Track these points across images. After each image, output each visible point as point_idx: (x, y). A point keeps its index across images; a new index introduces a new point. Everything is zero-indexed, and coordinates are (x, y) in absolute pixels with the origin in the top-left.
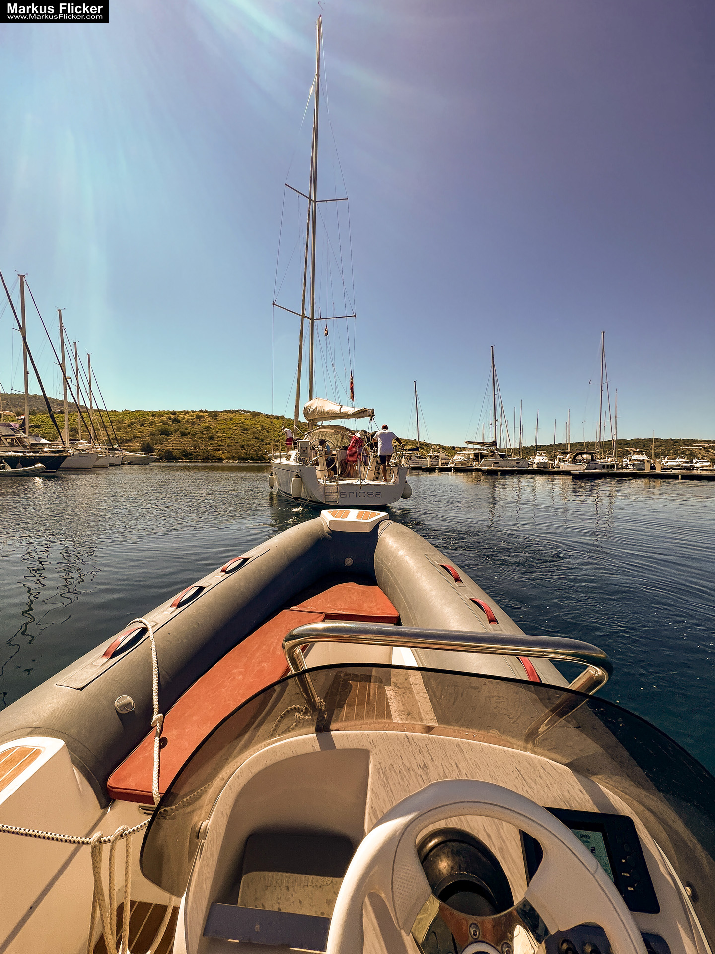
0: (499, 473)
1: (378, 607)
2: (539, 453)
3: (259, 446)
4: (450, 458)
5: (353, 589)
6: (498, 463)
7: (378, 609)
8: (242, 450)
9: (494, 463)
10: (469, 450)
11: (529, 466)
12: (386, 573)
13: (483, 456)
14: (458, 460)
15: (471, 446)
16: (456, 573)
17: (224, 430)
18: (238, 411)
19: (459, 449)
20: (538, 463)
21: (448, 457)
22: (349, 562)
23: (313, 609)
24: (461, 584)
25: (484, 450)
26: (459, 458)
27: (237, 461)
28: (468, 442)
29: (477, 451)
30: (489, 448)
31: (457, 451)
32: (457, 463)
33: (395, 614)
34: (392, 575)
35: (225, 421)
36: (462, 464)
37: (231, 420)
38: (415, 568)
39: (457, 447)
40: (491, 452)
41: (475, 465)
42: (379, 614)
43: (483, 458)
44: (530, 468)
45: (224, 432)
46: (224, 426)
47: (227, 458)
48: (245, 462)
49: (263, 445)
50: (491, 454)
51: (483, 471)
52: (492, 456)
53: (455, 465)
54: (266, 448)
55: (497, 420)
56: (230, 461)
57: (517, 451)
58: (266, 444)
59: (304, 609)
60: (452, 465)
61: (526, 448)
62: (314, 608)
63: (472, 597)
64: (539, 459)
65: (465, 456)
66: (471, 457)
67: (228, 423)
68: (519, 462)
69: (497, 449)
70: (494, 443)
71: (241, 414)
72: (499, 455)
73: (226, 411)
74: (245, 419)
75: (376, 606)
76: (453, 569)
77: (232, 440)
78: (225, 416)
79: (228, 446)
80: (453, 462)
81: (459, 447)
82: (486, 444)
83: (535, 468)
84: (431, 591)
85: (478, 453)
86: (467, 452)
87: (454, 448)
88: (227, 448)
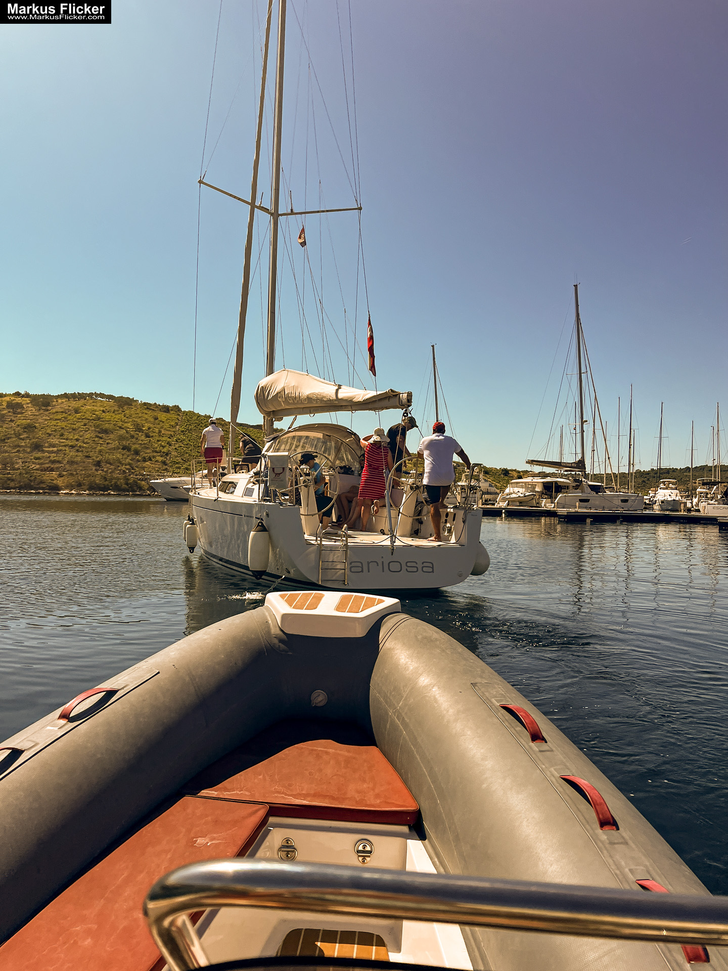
0: (588, 521)
1: (377, 791)
2: (664, 482)
3: (129, 464)
4: (498, 491)
5: (327, 753)
6: (587, 501)
7: (377, 796)
8: (97, 470)
9: (581, 501)
10: (534, 475)
11: (645, 508)
12: (393, 722)
13: (559, 488)
14: (514, 496)
15: (537, 469)
16: (533, 722)
17: (62, 431)
18: (91, 395)
19: (515, 475)
20: (662, 502)
21: (493, 489)
22: (319, 698)
23: (245, 795)
24: (544, 746)
25: (562, 476)
26: (515, 491)
27: (87, 492)
28: (532, 462)
29: (549, 479)
30: (573, 473)
31: (512, 478)
32: (511, 501)
33: (411, 807)
34: (406, 725)
35: (64, 415)
36: (521, 503)
37: (77, 411)
38: (451, 711)
39: (512, 470)
40: (576, 481)
41: (545, 505)
42: (379, 806)
43: (560, 492)
44: (647, 512)
45: (62, 435)
46: (63, 424)
47: (66, 487)
48: (101, 494)
49: (138, 461)
50: (574, 484)
51: (560, 517)
52: (576, 488)
53: (508, 505)
54: (143, 468)
55: (586, 421)
56: (73, 492)
57: (623, 478)
58: (145, 460)
59: (226, 795)
60: (503, 505)
61: (640, 474)
62: (247, 793)
63: (566, 773)
64: (664, 494)
65: (527, 488)
66: (537, 489)
67: (70, 417)
68: (626, 501)
69: (586, 476)
70: (581, 464)
71: (95, 401)
72: (590, 486)
73: (65, 396)
74: (103, 411)
75: (373, 789)
76: (528, 715)
77: (78, 451)
78: (64, 404)
79: (71, 463)
80: (504, 500)
81: (515, 470)
82: (566, 465)
83: (657, 512)
84: (482, 759)
85: (551, 483)
86: (529, 480)
87: (506, 472)
88: (67, 466)
